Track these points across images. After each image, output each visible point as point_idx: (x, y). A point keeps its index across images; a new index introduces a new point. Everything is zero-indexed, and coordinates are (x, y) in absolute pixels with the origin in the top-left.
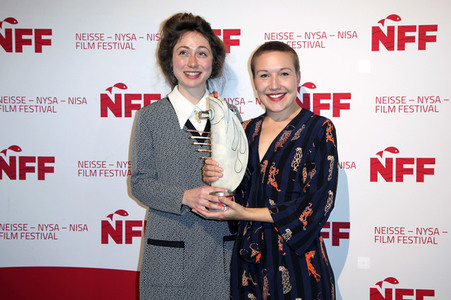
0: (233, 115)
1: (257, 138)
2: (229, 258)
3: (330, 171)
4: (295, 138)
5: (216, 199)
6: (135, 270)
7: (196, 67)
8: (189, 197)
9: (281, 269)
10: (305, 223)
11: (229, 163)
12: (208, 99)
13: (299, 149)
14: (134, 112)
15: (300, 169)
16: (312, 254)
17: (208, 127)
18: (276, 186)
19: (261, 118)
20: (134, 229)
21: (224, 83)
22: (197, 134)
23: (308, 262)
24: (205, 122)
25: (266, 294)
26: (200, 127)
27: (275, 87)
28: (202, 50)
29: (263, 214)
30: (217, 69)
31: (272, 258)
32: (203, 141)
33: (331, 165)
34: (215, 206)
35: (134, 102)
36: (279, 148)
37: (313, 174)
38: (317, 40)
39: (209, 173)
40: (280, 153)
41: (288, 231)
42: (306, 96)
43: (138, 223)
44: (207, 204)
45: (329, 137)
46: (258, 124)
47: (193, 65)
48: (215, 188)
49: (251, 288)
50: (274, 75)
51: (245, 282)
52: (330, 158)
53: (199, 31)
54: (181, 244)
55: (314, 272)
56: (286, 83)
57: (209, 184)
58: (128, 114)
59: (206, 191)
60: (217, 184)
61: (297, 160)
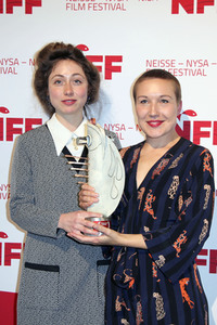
0: (110, 141)
1: (135, 165)
2: (102, 282)
3: (207, 200)
4: (173, 166)
5: (91, 224)
6: (14, 291)
7: (72, 94)
8: (64, 221)
9: (156, 295)
10: (179, 250)
11: (106, 189)
12: (86, 126)
13: (176, 177)
14: (15, 136)
15: (177, 197)
16: (186, 281)
17: (86, 152)
18: (152, 213)
19: (140, 146)
20: (13, 251)
21: (101, 108)
22: (73, 159)
23: (182, 289)
24: (81, 148)
25: (139, 320)
26: (77, 152)
27: (153, 114)
28: (77, 77)
29: (137, 241)
30: (92, 95)
31: (145, 284)
32: (80, 166)
33: (208, 194)
34: (90, 231)
35: (15, 126)
36: (156, 176)
37: (188, 202)
38: (199, 68)
39: (85, 198)
40: (157, 181)
41: (161, 257)
42: (187, 124)
43: (17, 246)
44: (82, 228)
45: (206, 167)
46: (136, 152)
47: (68, 92)
48: (90, 213)
49: (124, 313)
50: (154, 101)
51: (118, 307)
52: (207, 187)
53: (71, 58)
54: (56, 269)
55: (188, 299)
56: (165, 110)
57: (84, 209)
58: (10, 138)
59: (81, 216)
60: (93, 209)
61: (174, 188)
